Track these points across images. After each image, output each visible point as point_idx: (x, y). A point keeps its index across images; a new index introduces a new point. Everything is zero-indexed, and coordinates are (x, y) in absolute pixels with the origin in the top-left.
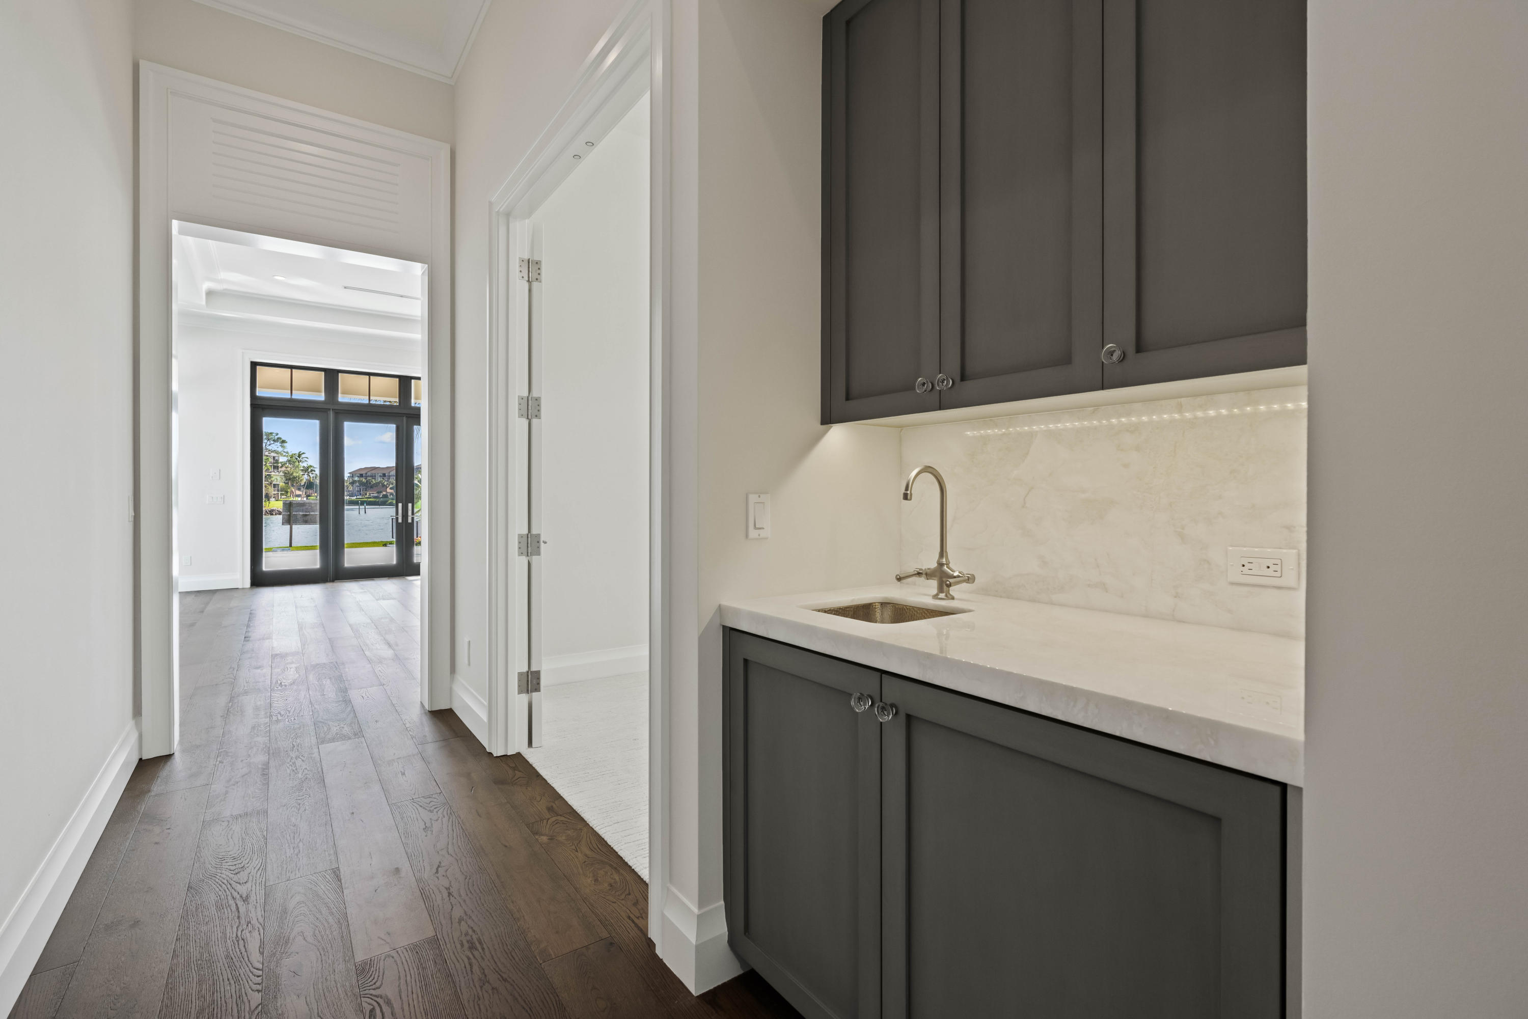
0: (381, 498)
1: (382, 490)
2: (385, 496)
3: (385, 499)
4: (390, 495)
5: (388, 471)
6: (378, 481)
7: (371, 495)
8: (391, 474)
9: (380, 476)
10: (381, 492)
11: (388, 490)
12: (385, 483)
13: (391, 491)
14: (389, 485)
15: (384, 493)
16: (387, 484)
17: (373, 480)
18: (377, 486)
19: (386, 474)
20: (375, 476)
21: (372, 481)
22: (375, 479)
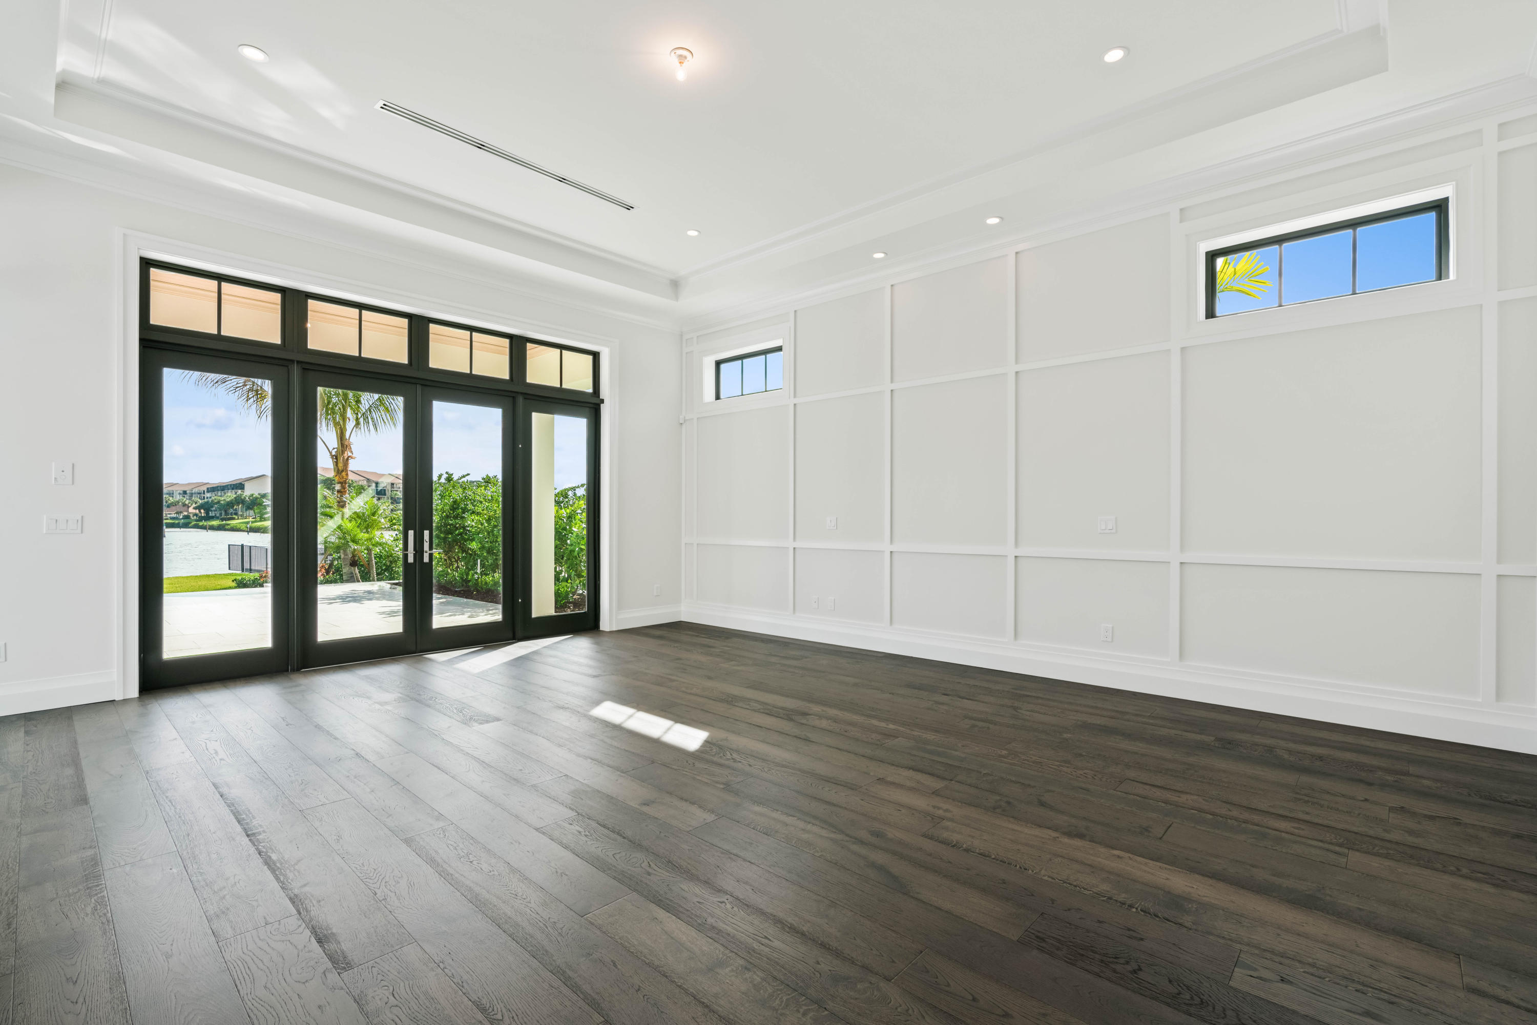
0: (182, 519)
1: (182, 510)
2: (187, 517)
3: (186, 521)
4: (193, 516)
5: (190, 488)
6: (177, 500)
7: (168, 516)
8: (193, 492)
9: (180, 494)
10: (181, 512)
11: (191, 510)
12: (187, 502)
13: (194, 511)
14: (192, 504)
15: (186, 513)
16: (189, 503)
17: (171, 498)
18: (176, 505)
19: (188, 492)
20: (173, 494)
21: (169, 499)
22: (173, 497)
